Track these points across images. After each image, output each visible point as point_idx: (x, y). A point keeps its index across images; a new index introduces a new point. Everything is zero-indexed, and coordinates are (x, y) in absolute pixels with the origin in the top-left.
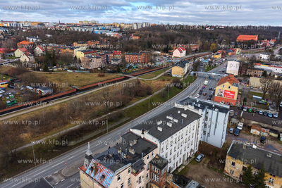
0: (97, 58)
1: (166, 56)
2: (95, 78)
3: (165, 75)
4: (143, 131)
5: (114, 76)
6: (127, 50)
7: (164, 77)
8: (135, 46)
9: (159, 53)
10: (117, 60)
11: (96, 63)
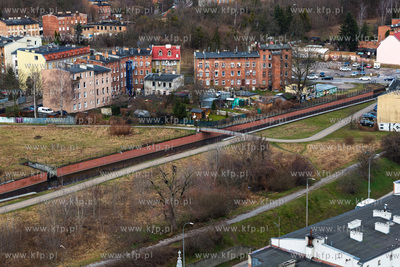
0: (97, 72)
1: (349, 62)
2: (100, 139)
3: (351, 126)
4: (311, 238)
5: (165, 132)
6: (197, 43)
7: (350, 133)
8: (225, 29)
9: (322, 51)
10: (167, 79)
11: (96, 90)
